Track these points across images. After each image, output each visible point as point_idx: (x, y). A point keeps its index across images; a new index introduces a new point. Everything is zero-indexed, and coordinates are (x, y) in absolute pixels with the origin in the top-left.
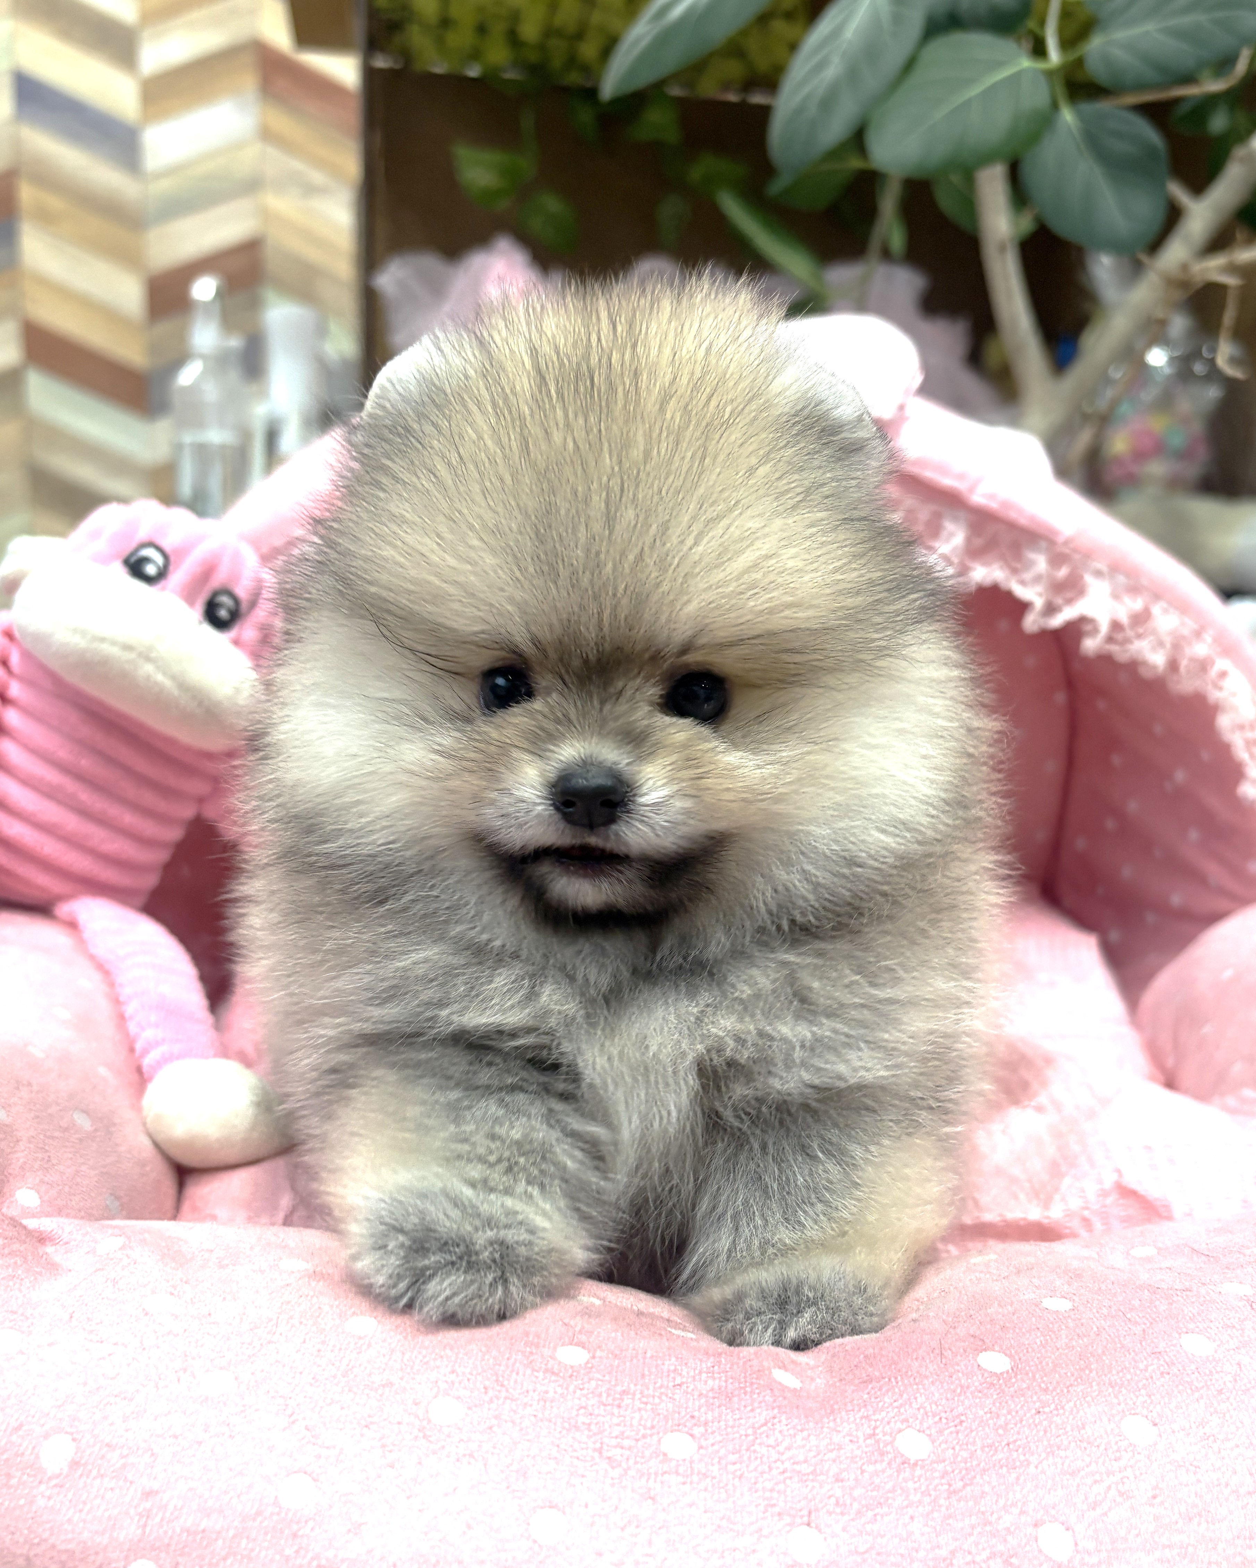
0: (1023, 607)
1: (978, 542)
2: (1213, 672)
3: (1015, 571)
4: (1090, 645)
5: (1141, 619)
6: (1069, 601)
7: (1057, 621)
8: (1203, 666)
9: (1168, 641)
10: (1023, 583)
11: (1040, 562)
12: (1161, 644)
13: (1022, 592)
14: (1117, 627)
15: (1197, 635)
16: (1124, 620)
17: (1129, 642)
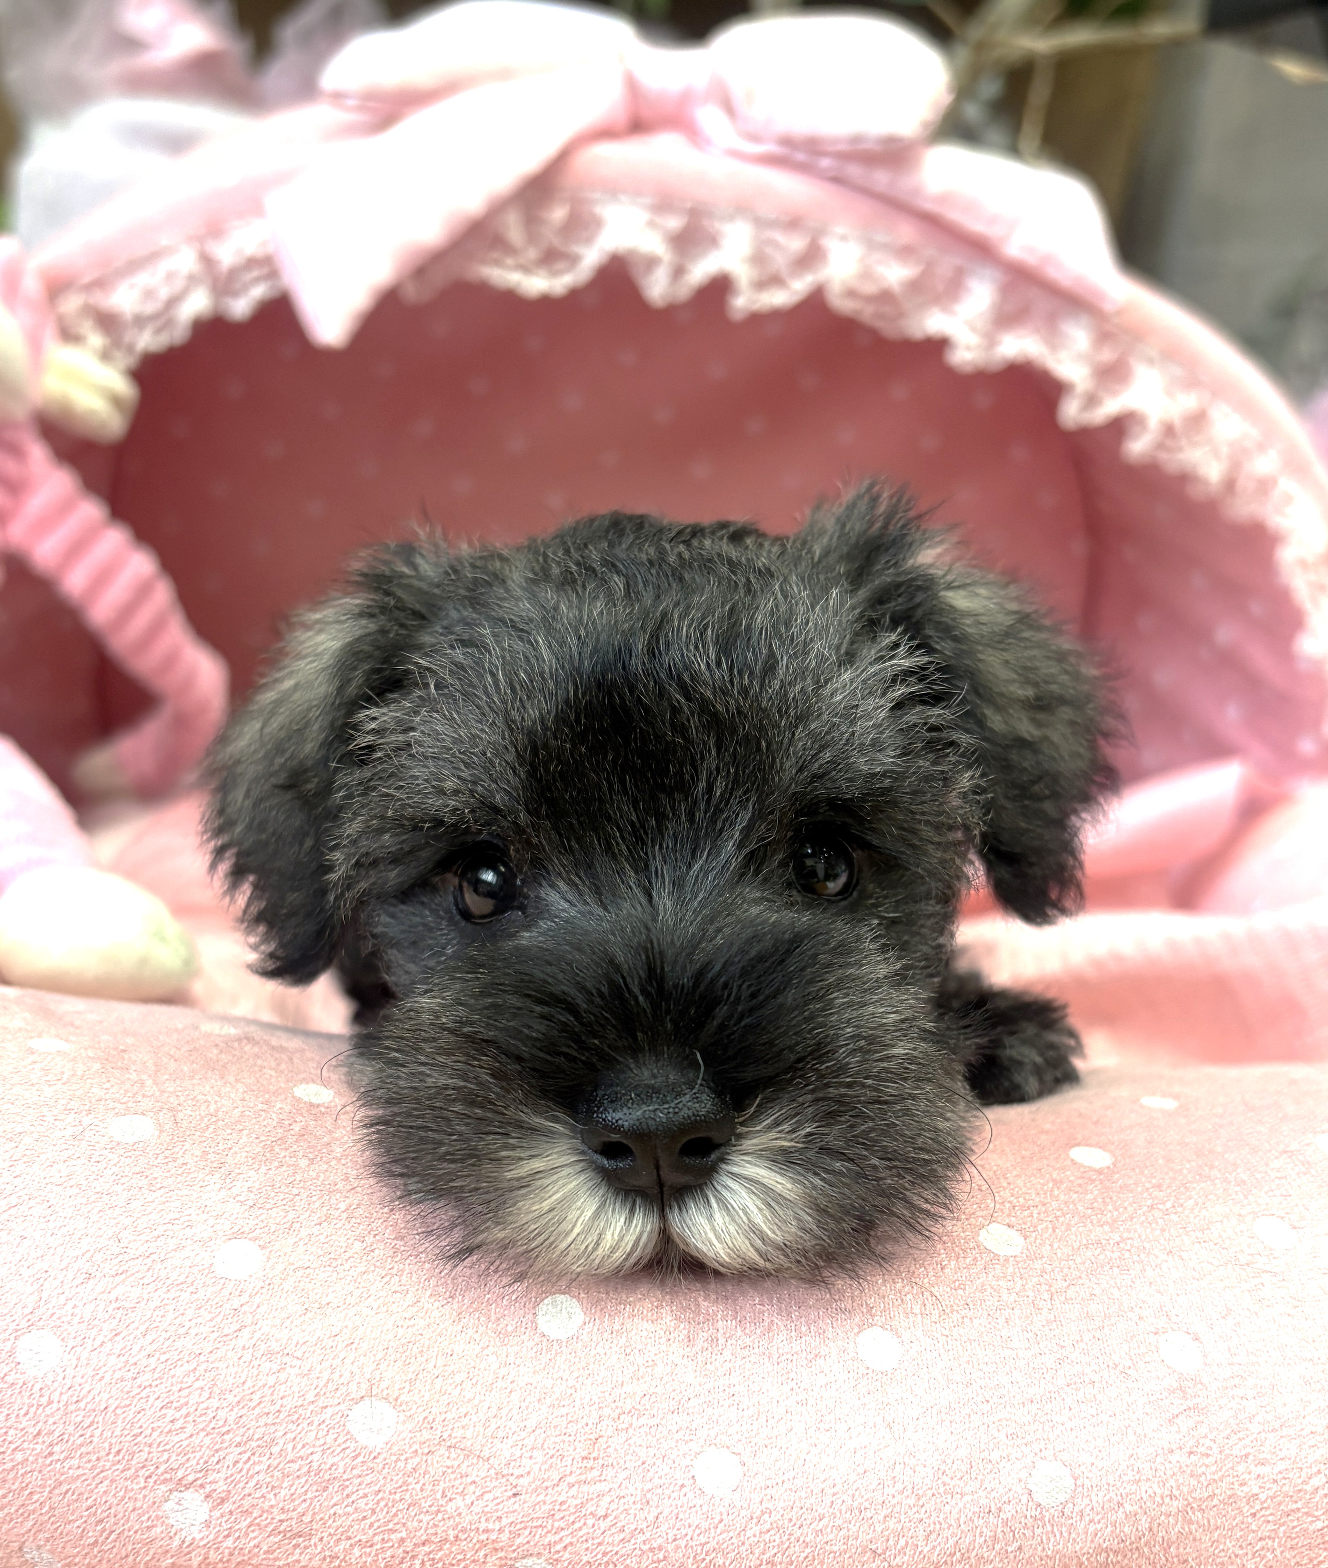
0: (1061, 389)
1: (1010, 304)
2: (1277, 494)
3: (1052, 344)
4: (1136, 448)
5: (1197, 421)
6: (1115, 393)
7: (1098, 416)
8: (1265, 486)
9: (1226, 452)
10: (1064, 360)
14: (1169, 430)
15: (1261, 447)
16: (1177, 423)
17: (1180, 449)
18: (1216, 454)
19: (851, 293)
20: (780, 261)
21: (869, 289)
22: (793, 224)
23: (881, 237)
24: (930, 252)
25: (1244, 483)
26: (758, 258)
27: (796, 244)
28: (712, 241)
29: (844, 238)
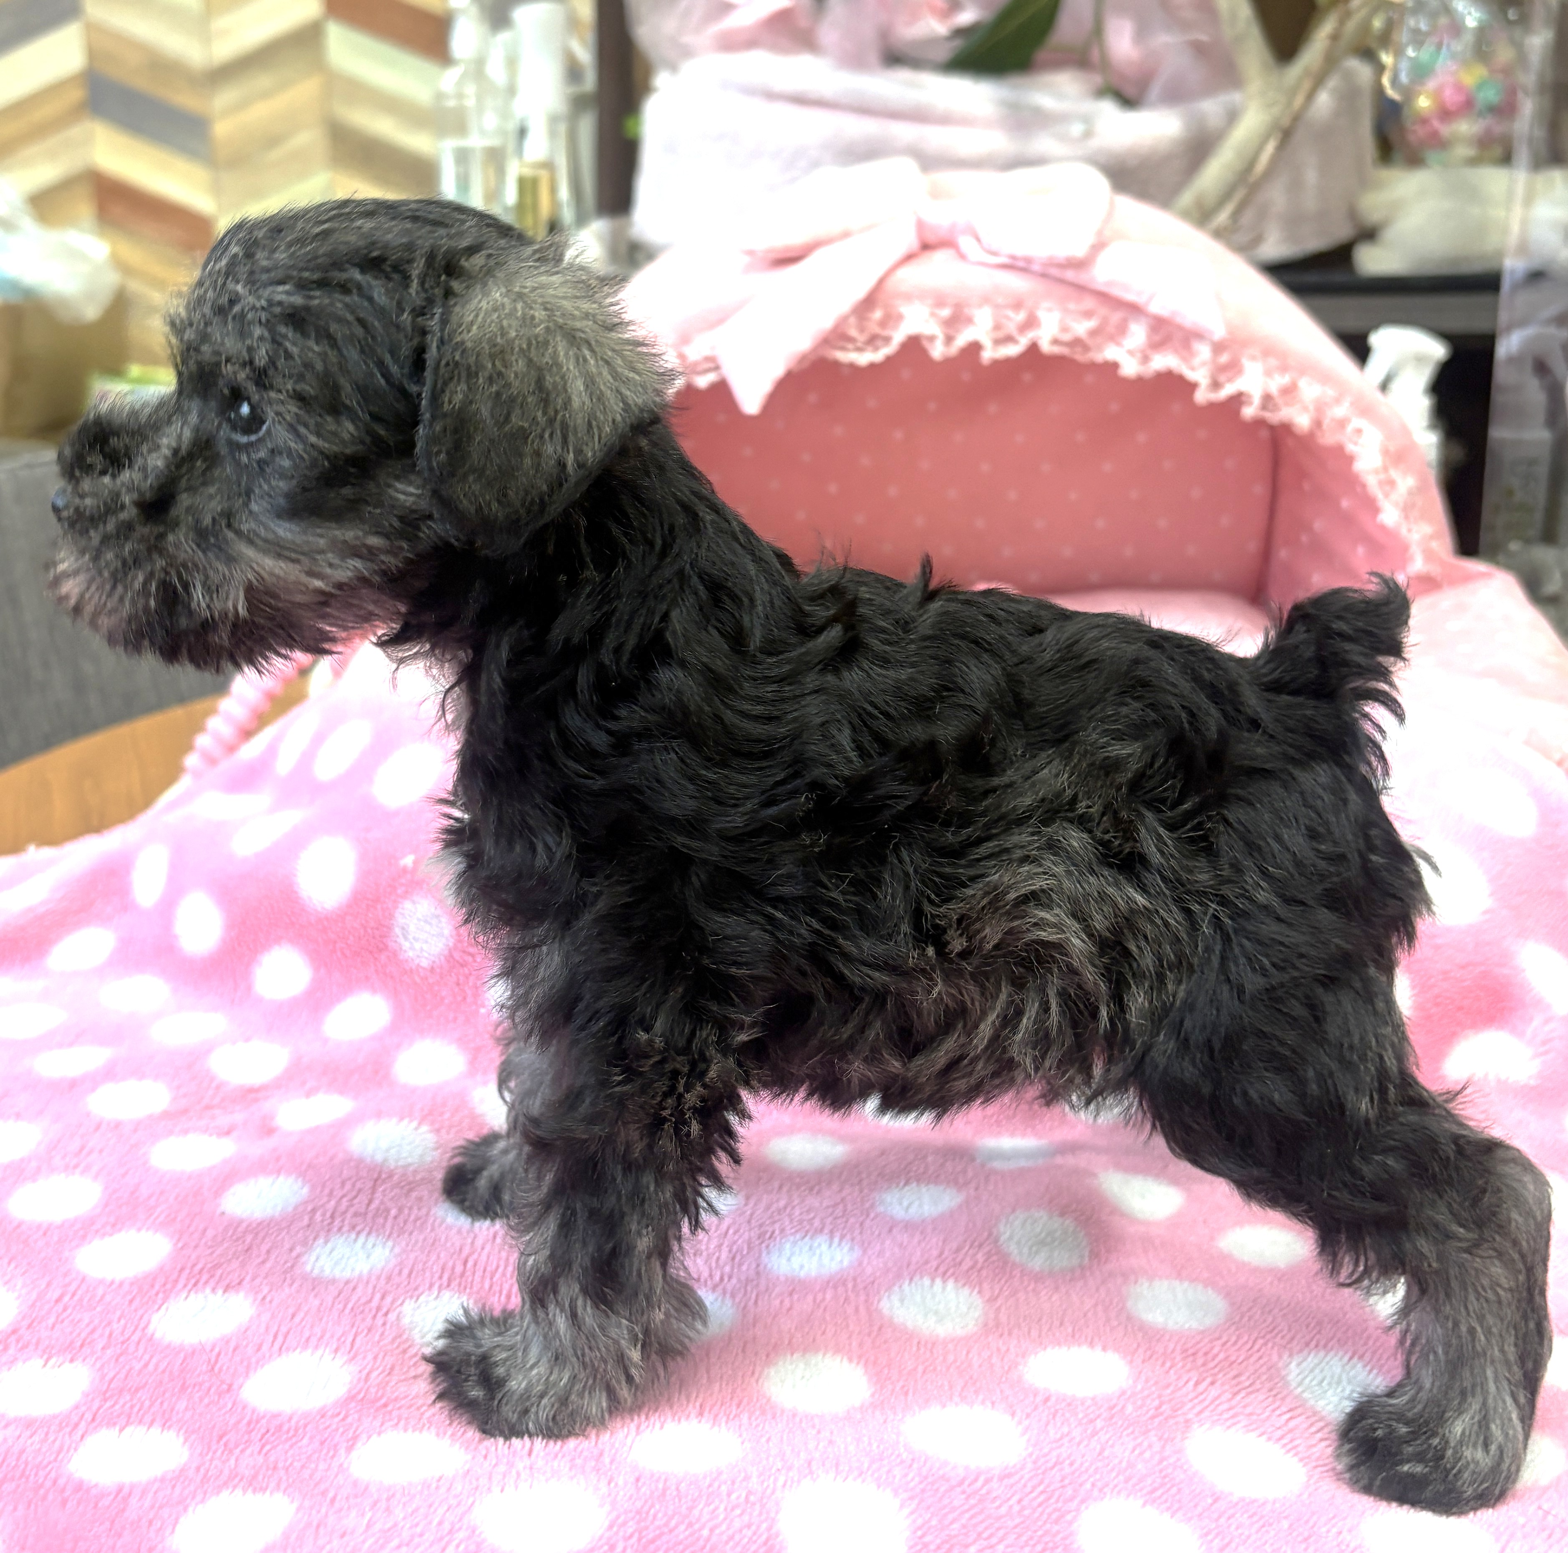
0: (1192, 387)
1: (1157, 338)
2: (1350, 428)
3: (1185, 360)
4: (1249, 412)
5: (1289, 391)
6: (1230, 380)
7: (1220, 396)
8: (1342, 424)
9: (1311, 408)
10: (1193, 369)
11: (1204, 351)
12: (1305, 409)
13: (1191, 375)
14: (1267, 399)
15: (1338, 401)
16: (1274, 392)
17: (1279, 409)
19: (1055, 342)
20: (1011, 328)
21: (1067, 337)
22: (1017, 305)
23: (1072, 306)
24: (1103, 311)
25: (1326, 423)
26: (997, 327)
27: (1021, 316)
28: (969, 321)
29: (1050, 310)
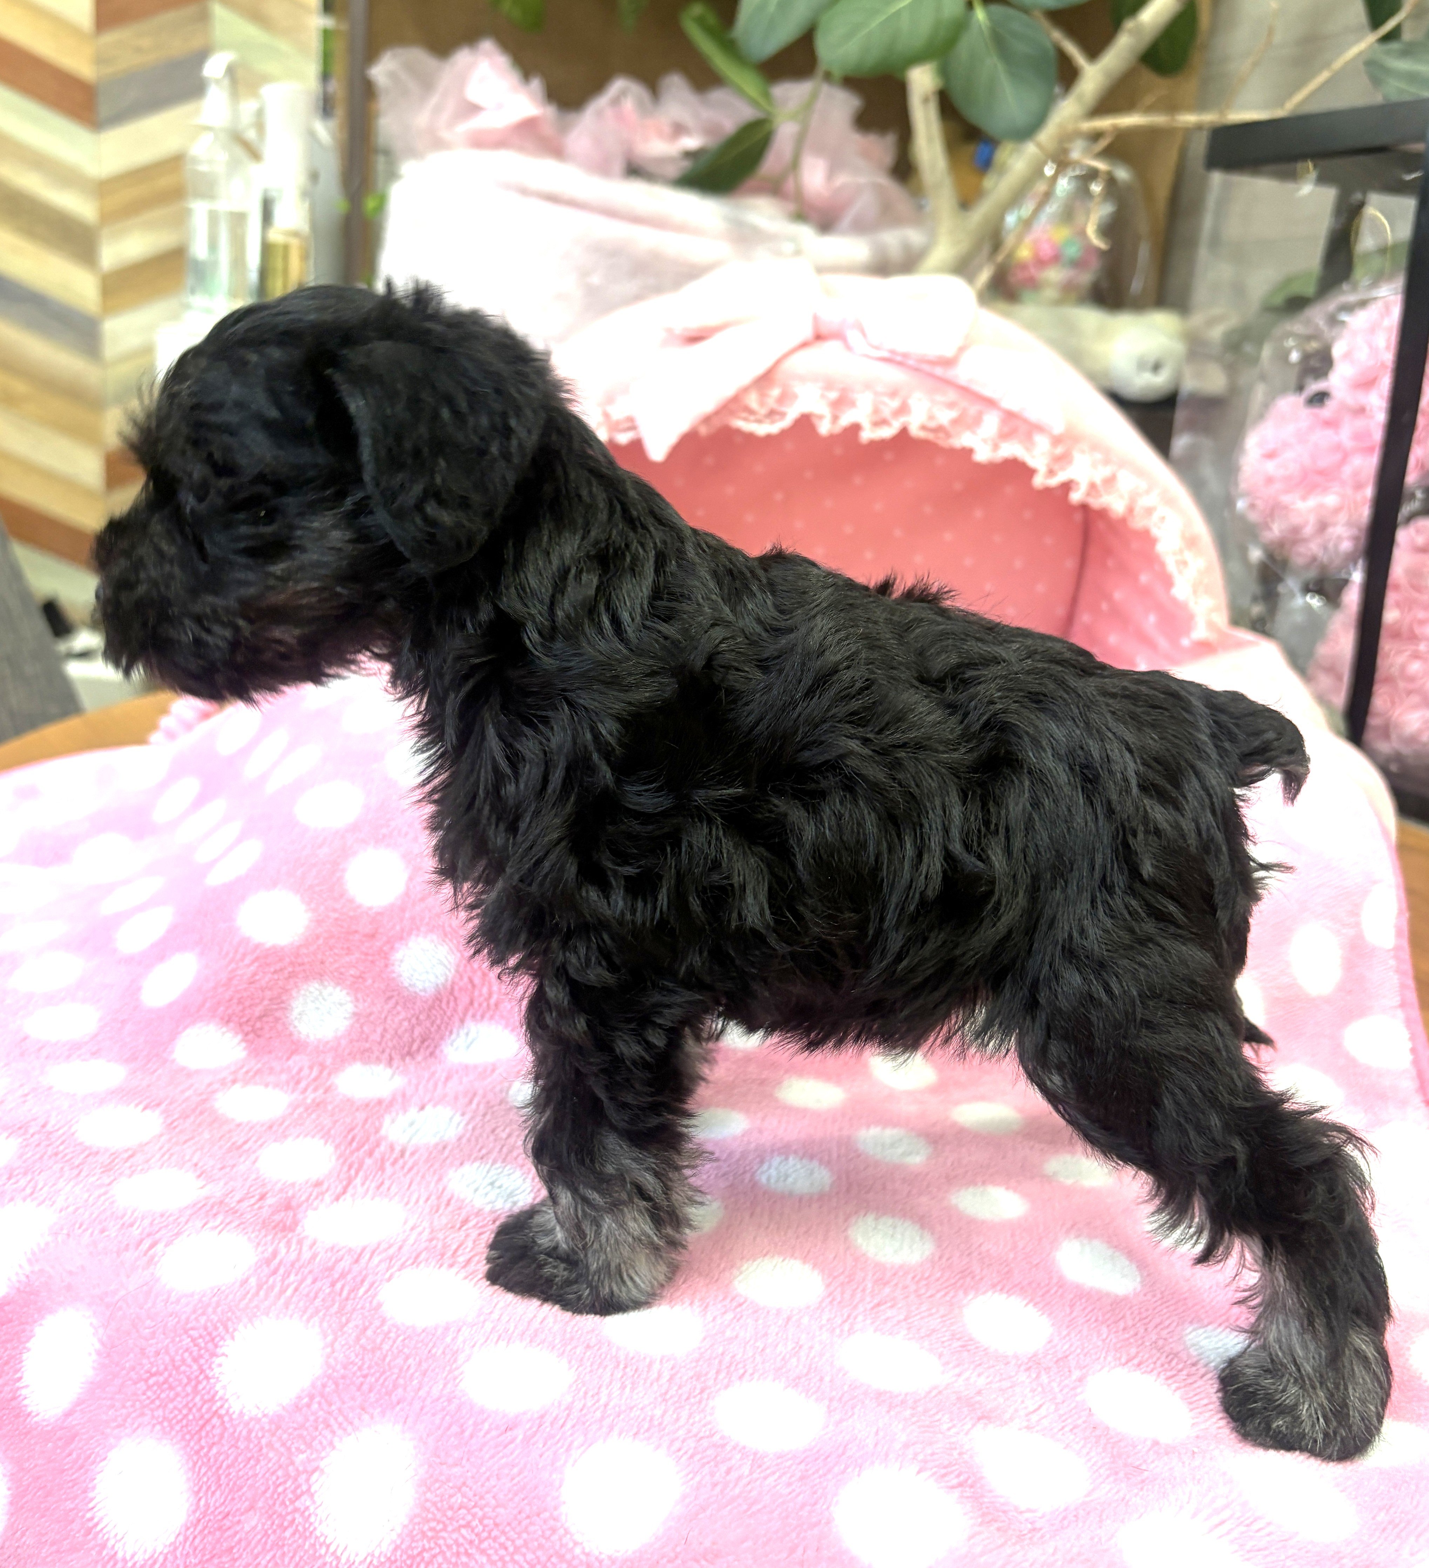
0: (1031, 472)
1: (1007, 429)
2: (1156, 515)
3: (1028, 449)
4: (1076, 497)
5: (1110, 481)
6: (1063, 469)
7: (1054, 482)
8: (1149, 511)
9: (1127, 496)
10: (1034, 457)
11: (1044, 443)
13: (1031, 462)
14: (1093, 486)
15: (1148, 492)
16: (1098, 481)
17: (1101, 496)
18: (1122, 497)
19: (924, 428)
20: (886, 413)
21: (932, 424)
22: (893, 394)
23: (939, 397)
24: (964, 404)
25: (1138, 510)
26: (876, 411)
27: (895, 404)
28: (852, 404)
29: (920, 399)
